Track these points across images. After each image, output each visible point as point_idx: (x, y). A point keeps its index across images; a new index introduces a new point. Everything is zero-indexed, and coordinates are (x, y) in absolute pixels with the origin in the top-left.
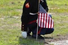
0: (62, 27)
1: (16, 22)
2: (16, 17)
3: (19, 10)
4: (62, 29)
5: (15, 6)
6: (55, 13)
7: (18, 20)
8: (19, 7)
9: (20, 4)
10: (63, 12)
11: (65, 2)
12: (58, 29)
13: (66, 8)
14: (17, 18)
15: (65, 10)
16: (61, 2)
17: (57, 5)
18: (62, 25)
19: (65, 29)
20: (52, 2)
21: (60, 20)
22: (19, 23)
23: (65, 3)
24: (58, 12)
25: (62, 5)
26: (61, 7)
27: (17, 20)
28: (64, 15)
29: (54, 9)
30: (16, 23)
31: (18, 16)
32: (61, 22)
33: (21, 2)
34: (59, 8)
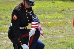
0: (53, 42)
1: (3, 38)
2: (3, 33)
3: (6, 25)
4: (53, 44)
5: (2, 22)
6: (45, 28)
7: (6, 37)
8: (6, 23)
9: (7, 19)
10: (54, 26)
11: (56, 15)
12: (49, 45)
13: (58, 22)
14: (5, 35)
15: (57, 24)
16: (52, 15)
17: (48, 19)
18: (54, 40)
19: (57, 44)
20: (42, 16)
21: (51, 35)
22: (6, 39)
23: (56, 17)
24: (48, 26)
25: (53, 19)
26: (52, 21)
27: (4, 36)
28: (56, 30)
29: (45, 23)
30: (3, 40)
31: (5, 32)
32: (52, 37)
33: (8, 17)
34: (49, 23)
